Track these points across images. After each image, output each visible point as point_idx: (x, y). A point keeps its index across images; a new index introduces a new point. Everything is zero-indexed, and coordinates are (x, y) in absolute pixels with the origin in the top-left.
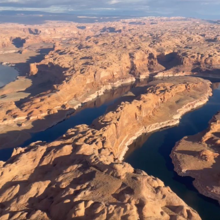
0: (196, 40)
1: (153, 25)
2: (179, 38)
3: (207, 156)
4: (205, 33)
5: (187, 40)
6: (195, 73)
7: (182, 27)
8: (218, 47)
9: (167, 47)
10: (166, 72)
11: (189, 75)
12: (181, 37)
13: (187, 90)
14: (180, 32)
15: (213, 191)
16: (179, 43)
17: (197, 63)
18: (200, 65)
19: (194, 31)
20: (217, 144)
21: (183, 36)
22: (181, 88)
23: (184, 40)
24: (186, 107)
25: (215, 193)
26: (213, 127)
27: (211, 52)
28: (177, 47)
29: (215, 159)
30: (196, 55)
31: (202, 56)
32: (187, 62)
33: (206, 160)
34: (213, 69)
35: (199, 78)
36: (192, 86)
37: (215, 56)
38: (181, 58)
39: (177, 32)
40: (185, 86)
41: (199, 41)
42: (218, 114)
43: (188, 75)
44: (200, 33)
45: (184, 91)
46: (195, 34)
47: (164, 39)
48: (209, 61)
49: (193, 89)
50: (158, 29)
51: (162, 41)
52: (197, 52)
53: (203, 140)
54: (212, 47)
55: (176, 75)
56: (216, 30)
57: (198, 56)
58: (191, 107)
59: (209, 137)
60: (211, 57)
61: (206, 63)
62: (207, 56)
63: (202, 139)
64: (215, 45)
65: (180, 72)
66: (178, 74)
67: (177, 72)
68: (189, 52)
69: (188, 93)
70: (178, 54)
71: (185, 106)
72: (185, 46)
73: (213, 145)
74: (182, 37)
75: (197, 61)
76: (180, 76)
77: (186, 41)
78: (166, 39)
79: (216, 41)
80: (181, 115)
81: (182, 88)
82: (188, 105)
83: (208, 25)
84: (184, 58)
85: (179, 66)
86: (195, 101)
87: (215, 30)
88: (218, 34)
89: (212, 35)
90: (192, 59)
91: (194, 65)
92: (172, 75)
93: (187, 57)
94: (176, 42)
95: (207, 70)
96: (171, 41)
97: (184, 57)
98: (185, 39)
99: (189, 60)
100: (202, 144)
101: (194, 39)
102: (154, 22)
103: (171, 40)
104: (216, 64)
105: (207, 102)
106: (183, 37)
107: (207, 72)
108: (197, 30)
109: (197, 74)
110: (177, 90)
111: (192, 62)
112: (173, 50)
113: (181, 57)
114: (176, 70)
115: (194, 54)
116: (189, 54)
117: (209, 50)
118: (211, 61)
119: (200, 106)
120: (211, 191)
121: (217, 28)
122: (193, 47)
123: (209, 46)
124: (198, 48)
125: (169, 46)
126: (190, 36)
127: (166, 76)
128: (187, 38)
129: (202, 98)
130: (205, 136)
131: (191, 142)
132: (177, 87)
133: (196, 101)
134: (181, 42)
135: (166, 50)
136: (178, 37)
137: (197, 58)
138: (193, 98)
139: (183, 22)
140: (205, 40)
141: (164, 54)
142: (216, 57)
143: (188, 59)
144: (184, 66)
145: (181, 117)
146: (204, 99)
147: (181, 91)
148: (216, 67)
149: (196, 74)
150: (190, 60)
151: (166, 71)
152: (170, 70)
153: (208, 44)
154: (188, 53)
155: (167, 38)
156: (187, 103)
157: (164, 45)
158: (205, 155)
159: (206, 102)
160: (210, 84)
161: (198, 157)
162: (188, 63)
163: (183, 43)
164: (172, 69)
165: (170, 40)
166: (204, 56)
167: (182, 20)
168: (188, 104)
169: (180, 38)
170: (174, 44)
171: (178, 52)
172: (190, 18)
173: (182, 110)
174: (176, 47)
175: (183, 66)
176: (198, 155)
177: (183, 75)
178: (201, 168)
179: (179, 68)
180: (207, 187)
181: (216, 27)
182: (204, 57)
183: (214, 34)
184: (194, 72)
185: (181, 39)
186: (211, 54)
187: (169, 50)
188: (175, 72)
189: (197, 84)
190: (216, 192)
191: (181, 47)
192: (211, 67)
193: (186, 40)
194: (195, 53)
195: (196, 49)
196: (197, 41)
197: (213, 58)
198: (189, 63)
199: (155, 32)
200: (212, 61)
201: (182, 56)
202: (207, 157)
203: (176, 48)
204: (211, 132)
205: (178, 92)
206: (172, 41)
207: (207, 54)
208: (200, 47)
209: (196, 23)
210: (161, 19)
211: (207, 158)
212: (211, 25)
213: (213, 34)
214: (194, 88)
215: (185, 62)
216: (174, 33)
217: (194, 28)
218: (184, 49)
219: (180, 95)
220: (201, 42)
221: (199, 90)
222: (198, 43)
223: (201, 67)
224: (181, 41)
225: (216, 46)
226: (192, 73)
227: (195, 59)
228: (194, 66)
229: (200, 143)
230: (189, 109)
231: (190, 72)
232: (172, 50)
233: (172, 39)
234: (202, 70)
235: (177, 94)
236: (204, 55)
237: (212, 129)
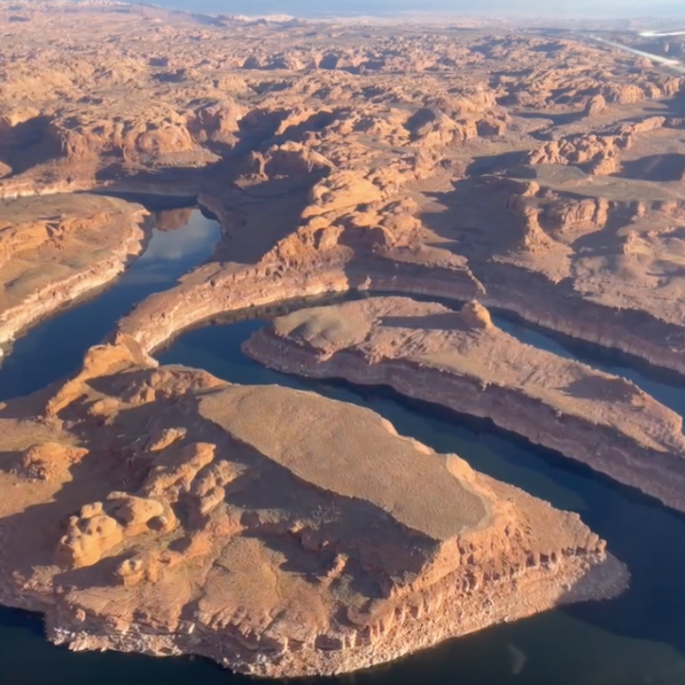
0: (122, 77)
1: (13, 24)
2: (68, 69)
3: (46, 462)
4: (168, 54)
5: (93, 74)
6: (106, 183)
7: (106, 34)
8: (183, 97)
9: (25, 98)
10: (10, 183)
11: (87, 188)
12: (73, 66)
13: (53, 240)
14: (93, 48)
15: (30, 584)
16: (66, 85)
17: (111, 149)
18: (123, 156)
19: (137, 48)
20: (91, 415)
21: (82, 64)
22: (30, 237)
23: (84, 74)
24: (40, 299)
25: (36, 588)
26: (92, 361)
27: (157, 114)
28: (59, 99)
29: (73, 469)
30: (108, 124)
31: (128, 126)
32: (81, 148)
33: (42, 478)
34: (160, 167)
35: (110, 199)
36: (74, 229)
37: (164, 127)
38: (60, 136)
39: (83, 49)
40: (44, 230)
41: (130, 80)
42: (132, 312)
43: (84, 189)
44: (152, 53)
45: (43, 245)
46: (138, 56)
47: (16, 74)
48: (148, 143)
49: (76, 238)
50: (26, 39)
51: (8, 78)
52: (115, 116)
53: (48, 410)
54: (164, 98)
55: (46, 191)
56: (202, 46)
57: (114, 127)
58: (60, 298)
59: (73, 394)
60: (153, 132)
61: (140, 150)
62: (143, 128)
63: (47, 407)
64: (174, 91)
65: (56, 180)
66: (51, 188)
67: (48, 182)
68: (91, 115)
69: (57, 250)
70: (52, 122)
71: (35, 297)
72: (82, 95)
73: (80, 421)
74: (77, 65)
75: (112, 144)
76: (58, 193)
77: (90, 80)
78: (23, 73)
79: (181, 81)
80: (17, 329)
81: (32, 235)
82: (50, 292)
83: (185, 30)
84: (67, 136)
85: (54, 160)
86: (76, 276)
87: (199, 46)
88: (205, 57)
89: (188, 61)
90: (96, 138)
91: (103, 158)
92: (31, 193)
93: (80, 131)
94: (58, 82)
95: (142, 173)
96: (39, 78)
97: (70, 131)
98: (86, 72)
99: (86, 141)
100: (45, 423)
101: (115, 74)
102: (20, 16)
103: (39, 75)
104: (171, 151)
105: (120, 274)
106: (80, 66)
107: (143, 177)
108: (145, 45)
109: (114, 185)
110: (16, 244)
111: (97, 148)
112: (42, 107)
113: (59, 132)
114: (45, 174)
115: (101, 123)
116: (86, 123)
117: (154, 107)
118: (155, 142)
119: (92, 290)
120: (22, 586)
121: (209, 39)
122: (104, 98)
123: (157, 94)
124: (121, 102)
125: (29, 96)
126: (103, 64)
127: (11, 195)
128: (93, 70)
129: (100, 263)
130: (60, 395)
131: (12, 421)
132: (17, 234)
133: (79, 277)
134: (75, 82)
135: (16, 110)
136: (67, 64)
137: (112, 136)
138: (71, 266)
139: (114, 16)
140: (151, 77)
141: (10, 121)
142: (168, 130)
143: (80, 137)
144: (70, 159)
145: (16, 335)
146: (109, 266)
147: (32, 245)
148: (170, 161)
149: (109, 185)
150: (88, 141)
151: (10, 180)
152: (24, 175)
153: (158, 90)
154: (84, 117)
155: (26, 70)
156: (45, 286)
157: (13, 92)
158: (39, 462)
159: (115, 275)
160: (145, 216)
161: (16, 471)
162: (83, 152)
163: (80, 87)
164: (30, 172)
165: (35, 77)
166: (132, 128)
167: (111, 11)
168: (49, 287)
169: (72, 70)
170: (50, 87)
171: (55, 115)
172: (140, 4)
173: (21, 311)
174: (54, 97)
175: (68, 160)
176: (19, 465)
177: (71, 191)
178: (19, 509)
179: (55, 167)
180: (15, 573)
181: (206, 36)
182: (132, 131)
183: (193, 56)
184: (105, 179)
185: (76, 73)
186: (153, 121)
187: (26, 109)
188: (40, 181)
189: (90, 221)
190: (40, 585)
191: (68, 100)
192: (155, 162)
193: (89, 77)
194: (106, 118)
195: (114, 105)
196: (126, 80)
197: (160, 132)
198: (87, 151)
199: (10, 47)
200: (158, 141)
201: (63, 128)
202: (44, 466)
203: (53, 102)
204: (84, 376)
205: (22, 252)
206: (43, 77)
207: (142, 120)
208: (128, 97)
209: (154, 21)
210: (46, 6)
211: (44, 469)
212: (195, 30)
213: (190, 58)
214: (81, 232)
215: (73, 149)
216: (72, 51)
217: (140, 39)
218: (75, 106)
219: (28, 260)
220: (137, 83)
221: (95, 239)
222: (130, 84)
223: (124, 161)
224: (73, 79)
225: (177, 96)
226: (98, 183)
227: (107, 136)
228: (103, 160)
229: (39, 421)
230: (51, 305)
231: (92, 179)
232: (37, 108)
233: (42, 71)
234: (127, 173)
235: (19, 255)
236: (133, 124)
237: (87, 368)
